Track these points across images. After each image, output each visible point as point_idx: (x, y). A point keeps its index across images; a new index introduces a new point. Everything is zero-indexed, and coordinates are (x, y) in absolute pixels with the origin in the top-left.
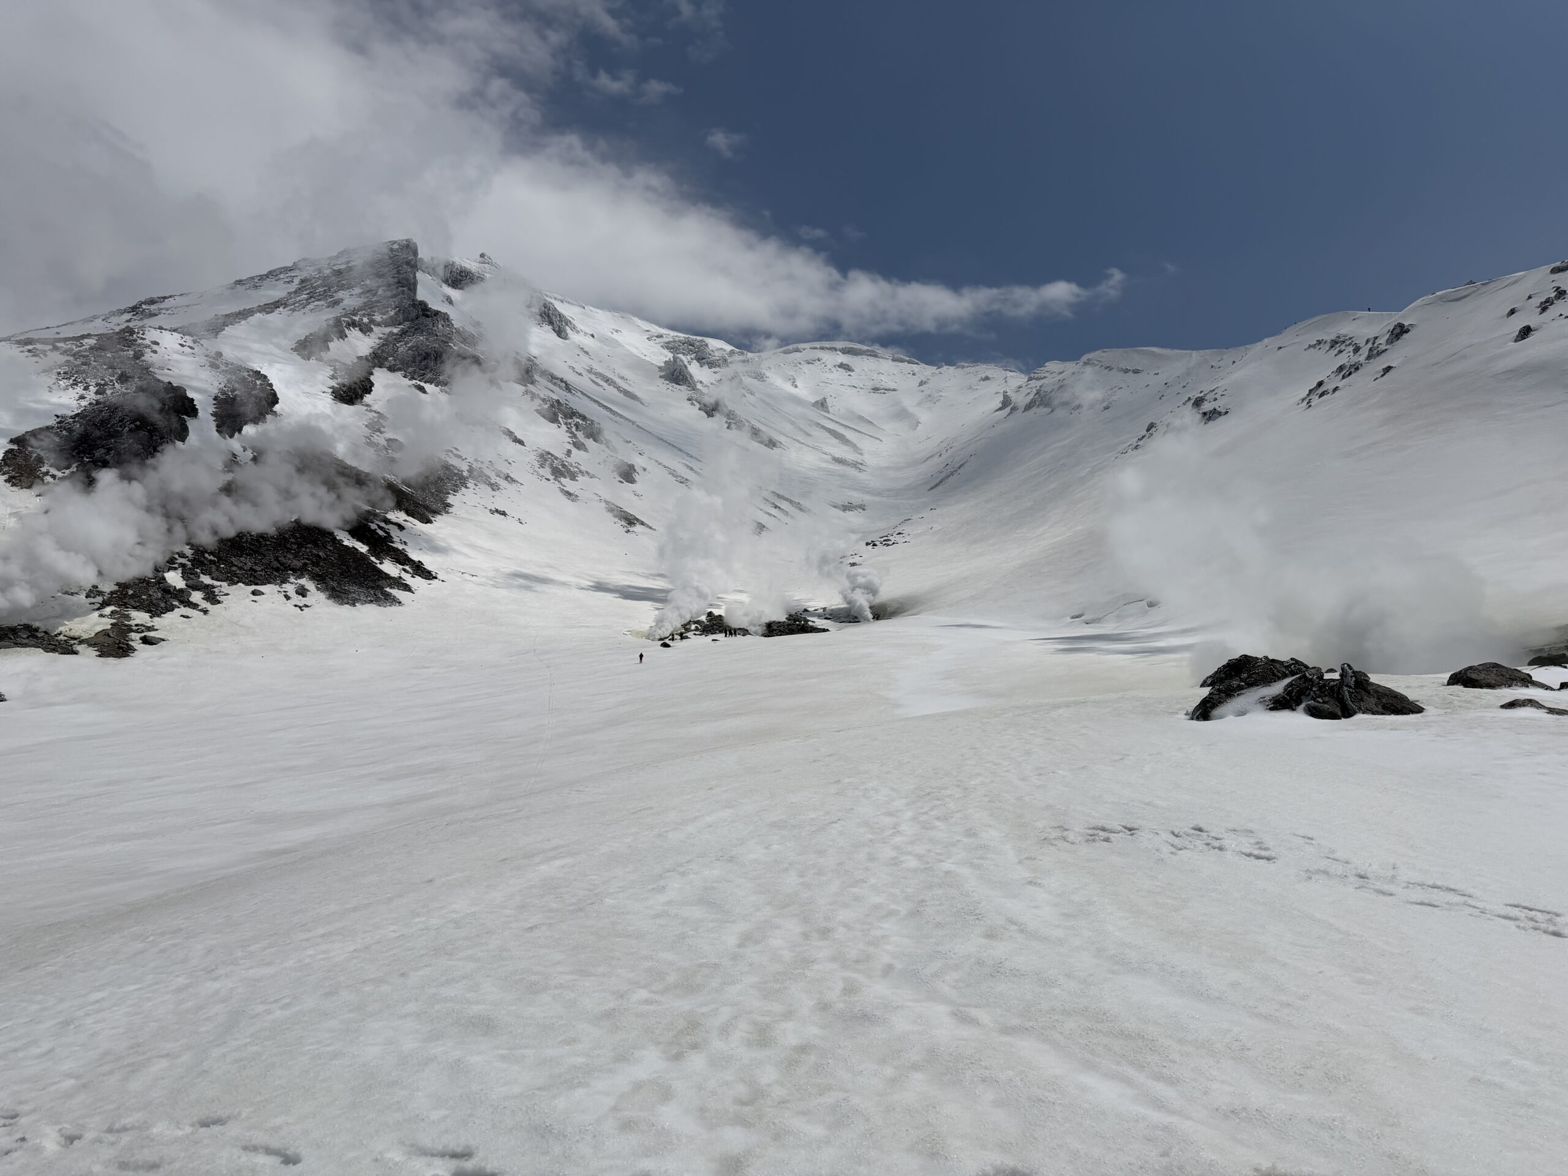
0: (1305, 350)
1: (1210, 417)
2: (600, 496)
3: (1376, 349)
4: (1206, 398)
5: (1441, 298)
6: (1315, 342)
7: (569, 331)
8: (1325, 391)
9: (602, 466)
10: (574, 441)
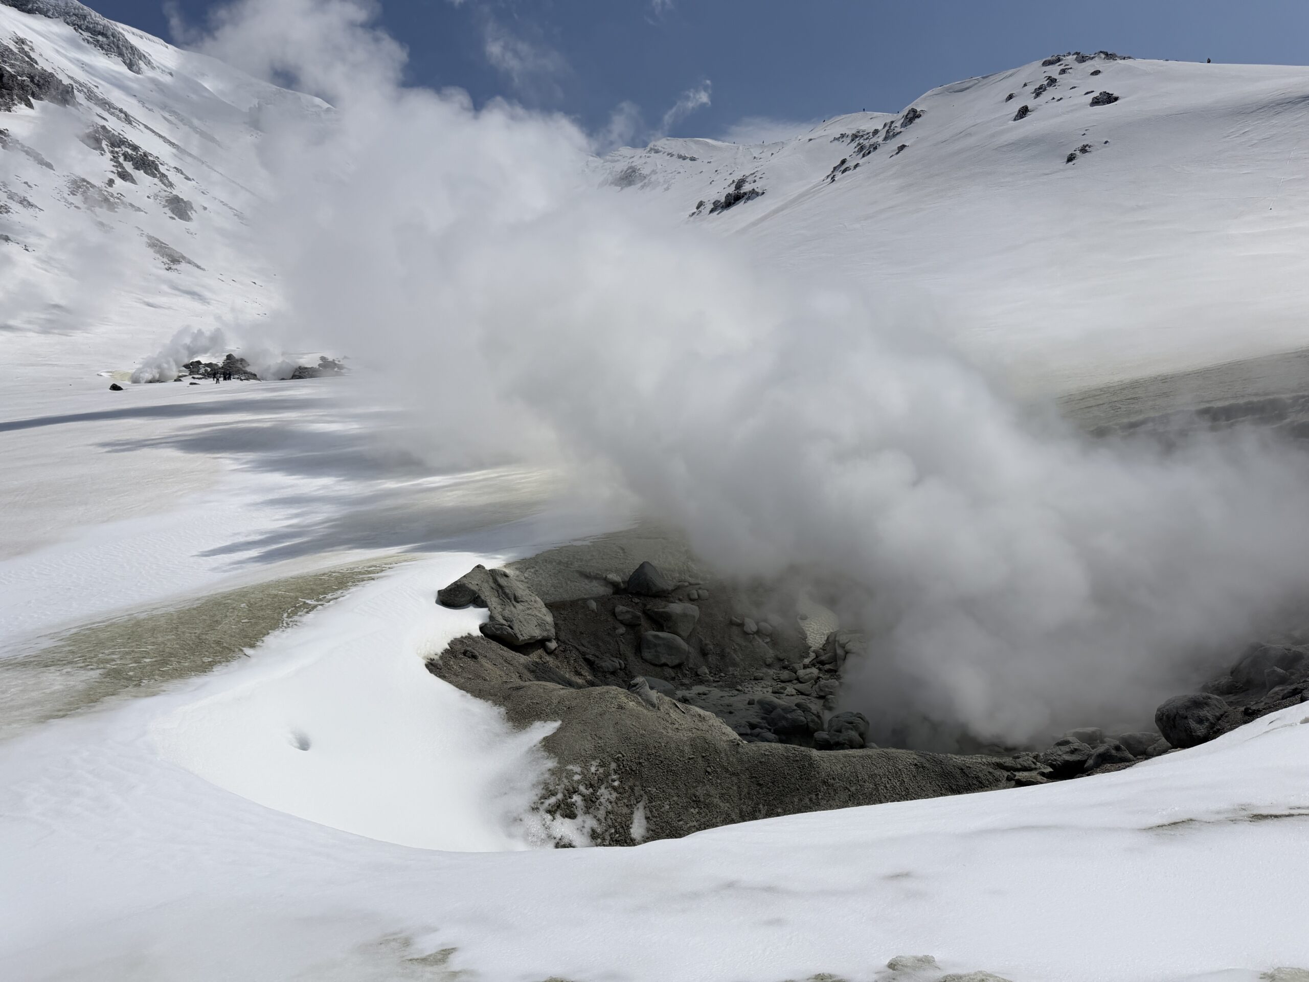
0: (831, 142)
1: (749, 197)
2: (142, 231)
3: (891, 131)
4: (747, 180)
5: (947, 89)
6: (840, 136)
7: (142, 64)
8: (847, 168)
9: (152, 200)
10: (120, 170)
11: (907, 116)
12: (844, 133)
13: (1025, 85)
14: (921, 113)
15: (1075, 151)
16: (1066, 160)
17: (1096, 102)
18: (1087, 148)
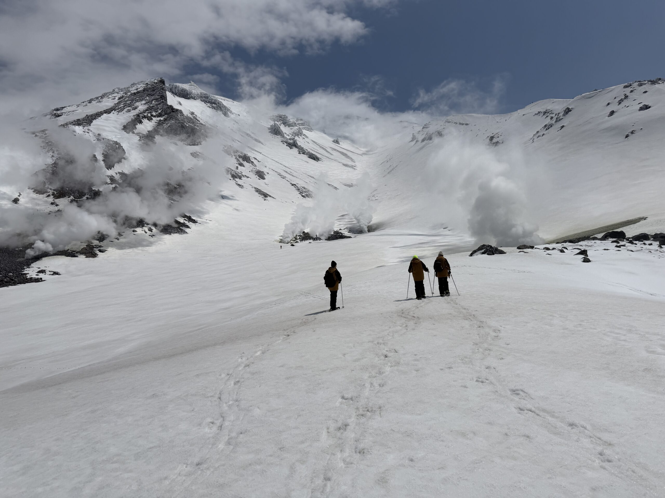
0: (534, 116)
1: (496, 145)
2: (252, 186)
3: (559, 118)
4: (495, 137)
7: (229, 113)
8: (539, 136)
9: (251, 173)
10: (239, 162)
11: (565, 111)
12: (540, 111)
13: (615, 98)
14: (572, 109)
15: (629, 133)
16: (625, 137)
17: (641, 109)
18: (634, 132)
